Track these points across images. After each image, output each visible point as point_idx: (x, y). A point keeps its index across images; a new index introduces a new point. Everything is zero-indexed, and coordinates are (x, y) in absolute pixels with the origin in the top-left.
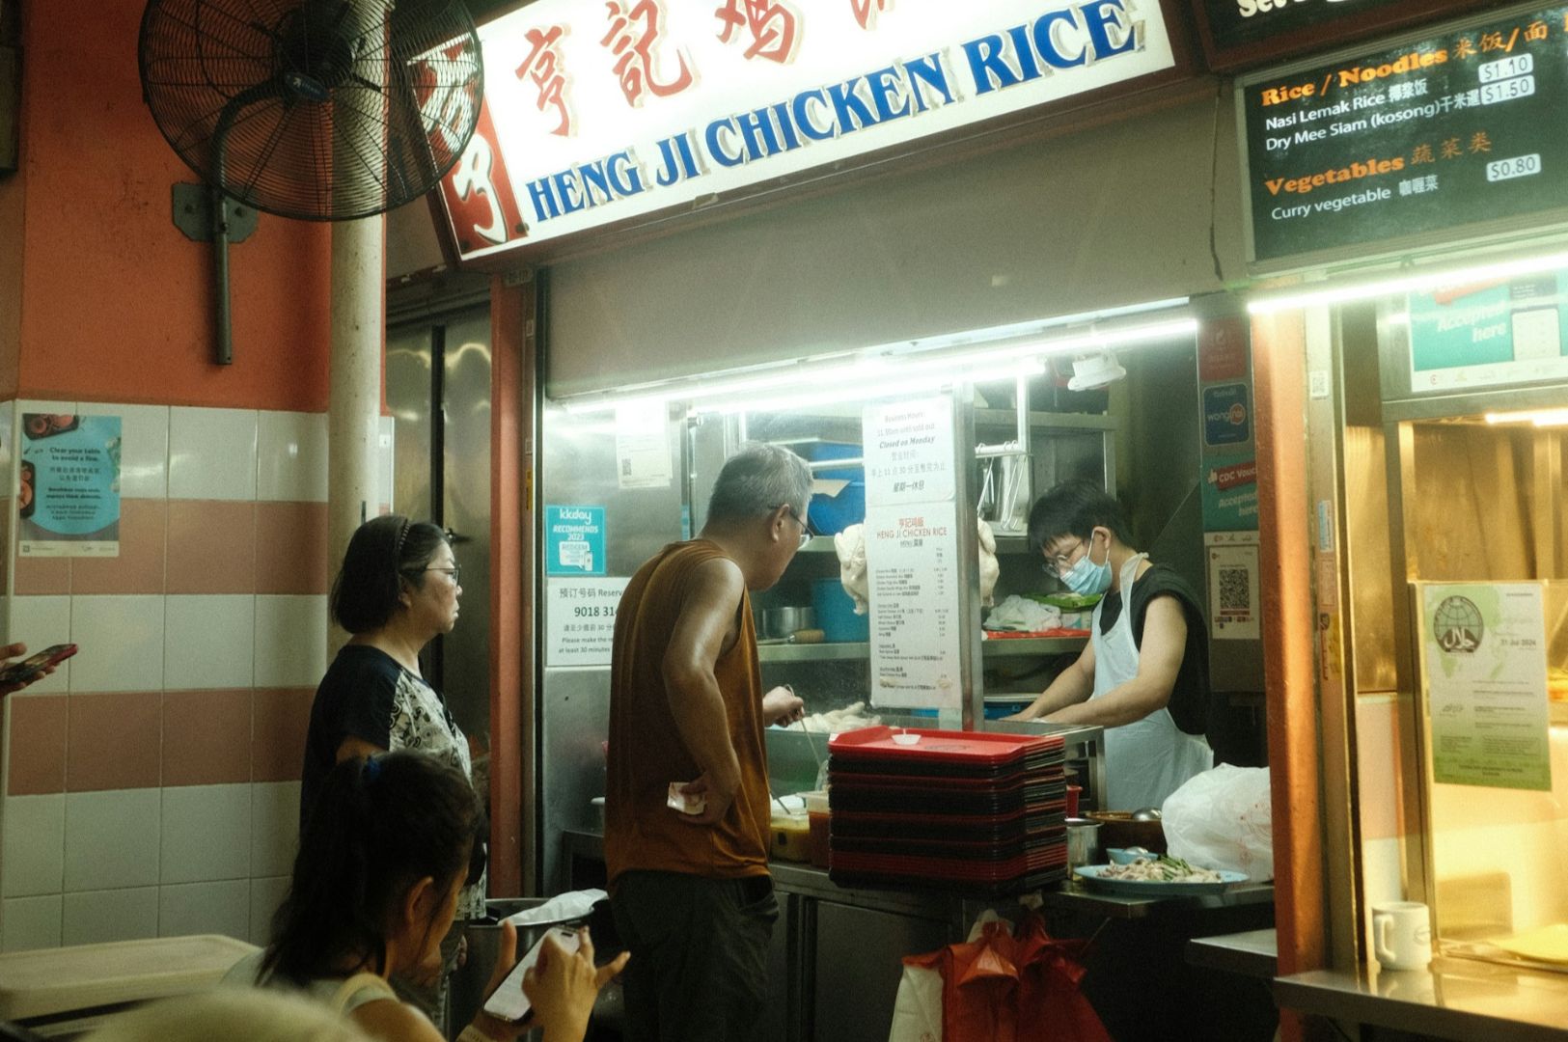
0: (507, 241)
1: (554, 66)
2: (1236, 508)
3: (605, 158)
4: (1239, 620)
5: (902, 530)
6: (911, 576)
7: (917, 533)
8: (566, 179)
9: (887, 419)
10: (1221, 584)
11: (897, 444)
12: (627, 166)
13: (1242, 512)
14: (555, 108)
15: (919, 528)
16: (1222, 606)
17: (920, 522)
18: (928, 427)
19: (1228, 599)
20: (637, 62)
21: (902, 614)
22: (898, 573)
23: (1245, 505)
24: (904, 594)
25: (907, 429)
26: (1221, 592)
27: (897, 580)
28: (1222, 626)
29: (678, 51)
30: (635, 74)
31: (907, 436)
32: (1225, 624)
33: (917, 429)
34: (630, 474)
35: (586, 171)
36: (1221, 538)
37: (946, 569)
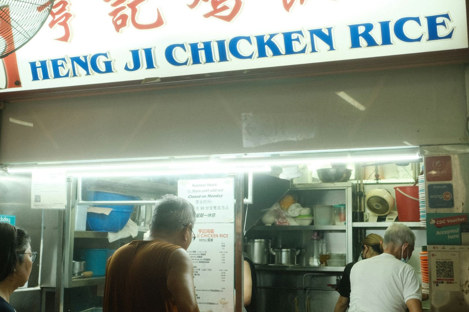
0: (6, 88)
1: (66, 8)
2: (446, 235)
3: (90, 55)
4: (448, 283)
5: (200, 234)
6: (205, 254)
7: (210, 236)
8: (59, 63)
9: (193, 186)
10: (437, 267)
11: (199, 197)
12: (106, 59)
13: (449, 237)
14: (62, 28)
15: (211, 234)
16: (437, 277)
17: (212, 231)
18: (219, 190)
19: (441, 273)
20: (128, 12)
21: (198, 271)
22: (196, 253)
23: (451, 234)
24: (200, 262)
25: (206, 191)
26: (437, 270)
27: (196, 256)
28: (437, 285)
29: (158, 10)
30: (124, 18)
31: (206, 194)
32: (439, 284)
33: (213, 191)
34: (40, 202)
35: (76, 60)
36: (437, 248)
37: (227, 252)
